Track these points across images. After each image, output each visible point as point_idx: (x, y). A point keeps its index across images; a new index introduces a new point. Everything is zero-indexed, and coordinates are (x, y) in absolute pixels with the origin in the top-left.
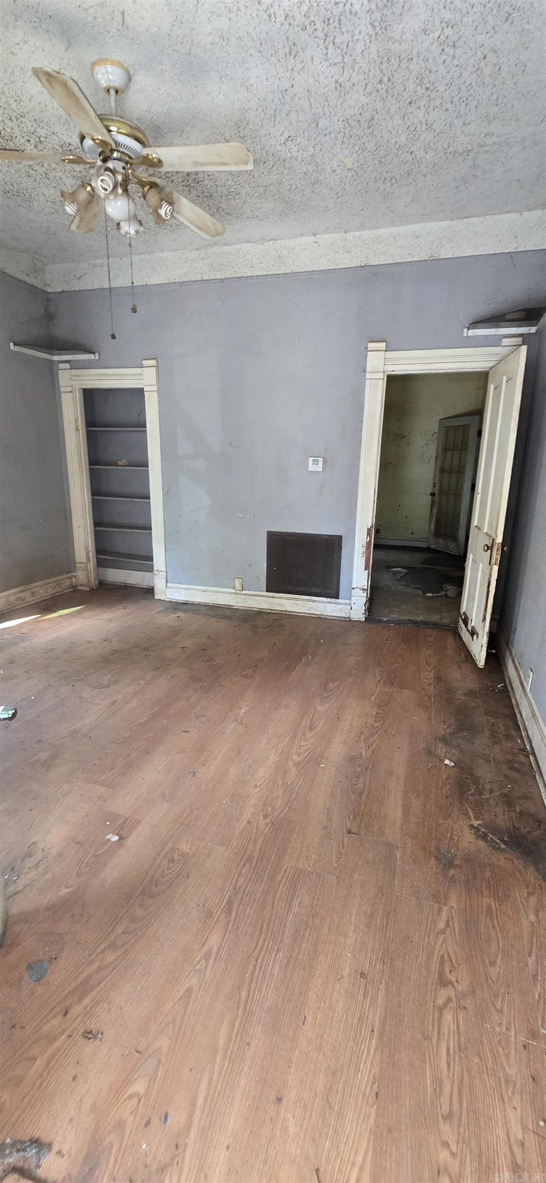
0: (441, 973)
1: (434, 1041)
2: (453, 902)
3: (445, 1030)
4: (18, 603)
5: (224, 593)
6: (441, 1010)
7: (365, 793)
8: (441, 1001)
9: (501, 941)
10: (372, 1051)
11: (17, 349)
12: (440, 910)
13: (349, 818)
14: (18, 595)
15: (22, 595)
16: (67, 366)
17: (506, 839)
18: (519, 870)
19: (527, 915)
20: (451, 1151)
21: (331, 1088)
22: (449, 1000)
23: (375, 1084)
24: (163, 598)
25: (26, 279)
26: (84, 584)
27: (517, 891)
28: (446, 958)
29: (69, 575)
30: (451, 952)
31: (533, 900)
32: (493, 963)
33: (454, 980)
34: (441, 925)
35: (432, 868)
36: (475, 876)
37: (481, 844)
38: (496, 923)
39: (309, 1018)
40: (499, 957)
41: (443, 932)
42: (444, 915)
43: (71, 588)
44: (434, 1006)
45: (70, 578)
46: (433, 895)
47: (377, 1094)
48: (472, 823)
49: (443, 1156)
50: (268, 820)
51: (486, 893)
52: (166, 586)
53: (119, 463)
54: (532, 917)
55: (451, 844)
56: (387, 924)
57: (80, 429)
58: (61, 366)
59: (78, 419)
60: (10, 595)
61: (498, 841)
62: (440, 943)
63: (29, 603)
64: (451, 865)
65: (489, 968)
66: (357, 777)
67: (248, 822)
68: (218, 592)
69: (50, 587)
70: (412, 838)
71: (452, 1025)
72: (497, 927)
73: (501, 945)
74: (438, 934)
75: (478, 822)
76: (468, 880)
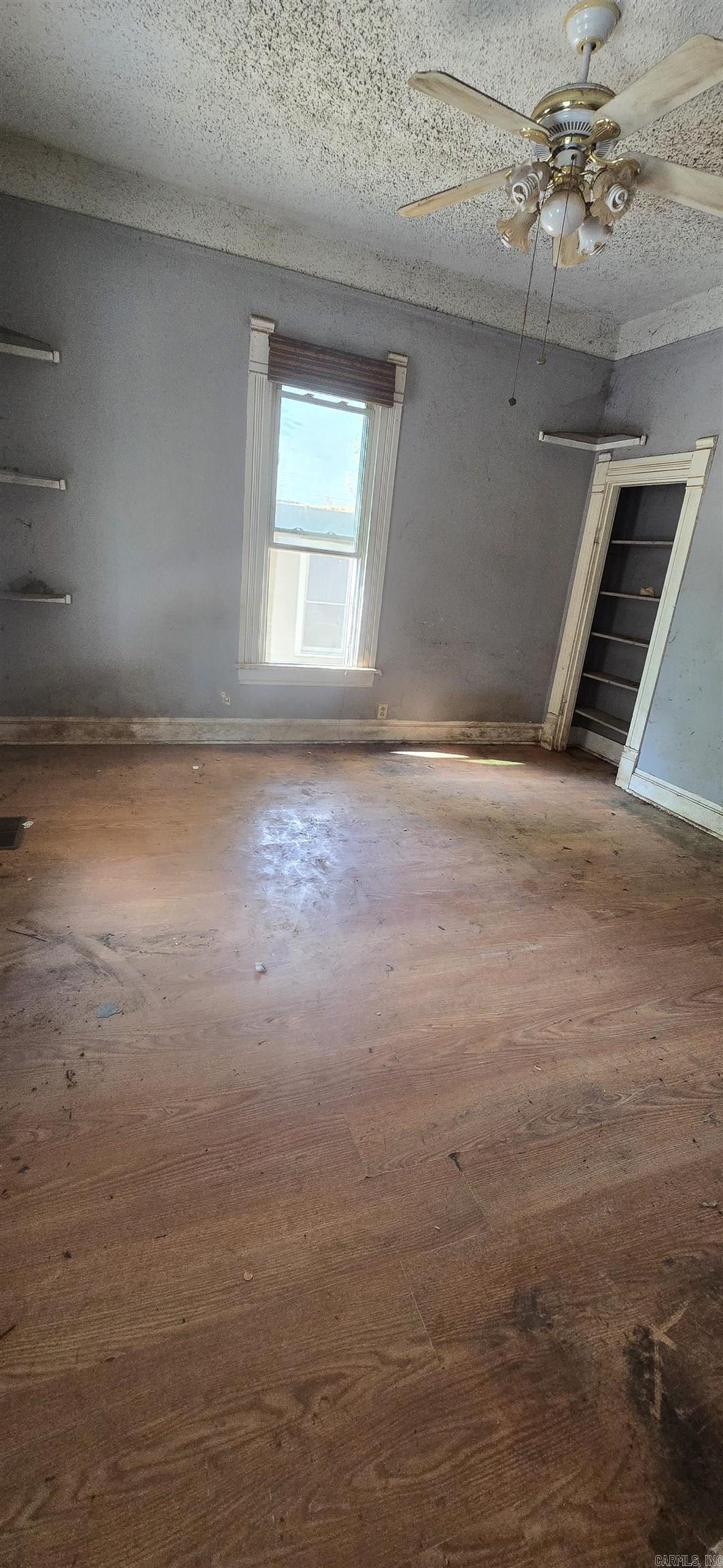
0: (313, 1385)
1: (207, 1413)
2: (450, 1358)
3: (232, 1422)
4: (462, 738)
5: (706, 807)
6: (256, 1405)
7: (543, 1142)
8: (271, 1400)
9: (436, 1473)
10: (160, 1331)
11: (547, 439)
12: (422, 1340)
13: (479, 1143)
14: (463, 729)
15: (469, 731)
16: (608, 456)
17: (680, 1412)
18: (625, 1467)
19: (533, 1514)
20: (79, 1491)
21: (101, 1301)
22: (280, 1413)
23: (122, 1351)
24: (625, 787)
25: (588, 349)
26: (548, 740)
27: (570, 1477)
28: (343, 1382)
29: (537, 725)
30: (358, 1389)
31: (577, 1523)
32: (383, 1472)
33: (316, 1409)
34: (395, 1353)
35: (490, 1296)
36: (534, 1377)
37: (621, 1365)
38: (467, 1451)
39: (166, 1240)
40: (403, 1481)
41: (385, 1361)
42: (416, 1351)
43: (534, 741)
44: (257, 1393)
45: (536, 729)
46: (440, 1317)
47: (111, 1359)
48: (653, 1328)
49: (69, 1479)
50: (390, 1064)
51: (517, 1409)
52: (634, 772)
53: (643, 592)
54: (535, 1530)
55: (566, 1309)
56: (342, 1273)
57: (600, 541)
58: (602, 457)
59: (601, 528)
60: (455, 727)
61: (658, 1397)
62: (362, 1362)
63: (473, 743)
64: (525, 1326)
65: (371, 1466)
66: (564, 1117)
67: (370, 1049)
68: (698, 803)
69: (506, 732)
70: (521, 1242)
71: (242, 1432)
72: (461, 1456)
73: (428, 1476)
74: (376, 1353)
75: (668, 1341)
76: (516, 1366)
